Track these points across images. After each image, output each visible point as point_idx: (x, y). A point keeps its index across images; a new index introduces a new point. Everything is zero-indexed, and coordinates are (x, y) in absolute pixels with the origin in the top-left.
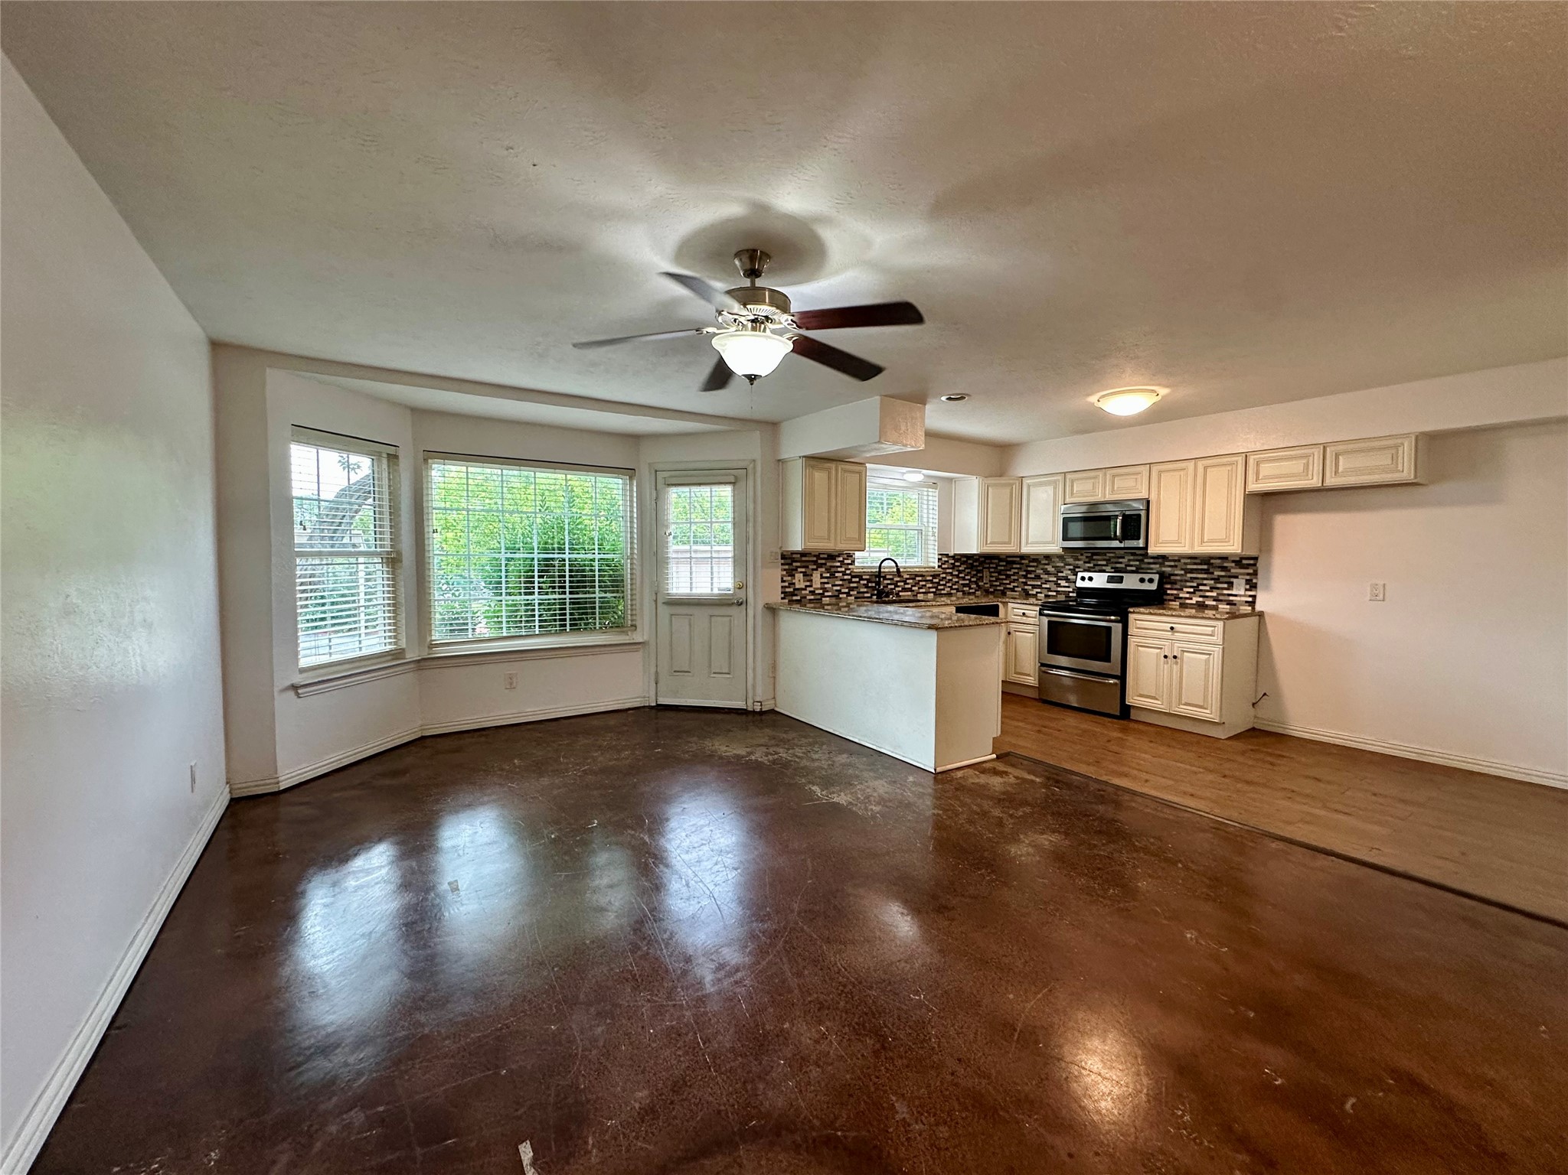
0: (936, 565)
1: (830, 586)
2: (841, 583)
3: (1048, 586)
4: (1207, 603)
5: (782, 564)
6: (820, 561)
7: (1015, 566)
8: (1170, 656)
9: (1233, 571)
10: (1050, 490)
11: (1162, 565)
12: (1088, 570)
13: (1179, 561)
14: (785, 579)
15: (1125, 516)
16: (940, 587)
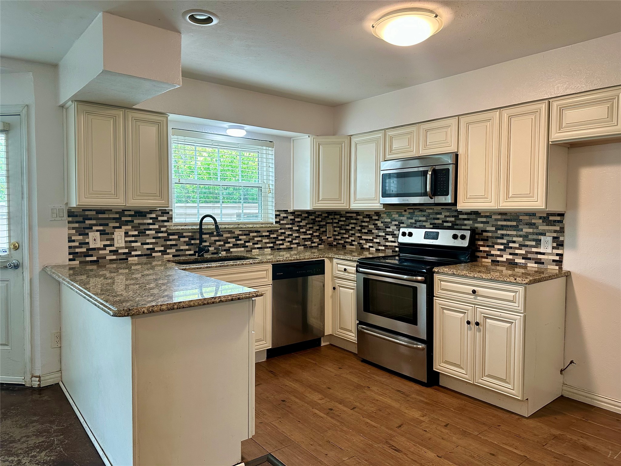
0: (274, 221)
1: (139, 244)
2: (154, 241)
3: (378, 241)
4: (517, 261)
5: (69, 222)
6: (124, 219)
7: (352, 221)
8: (473, 322)
9: (540, 227)
10: (373, 146)
11: (475, 221)
12: (408, 227)
13: (490, 217)
14: (73, 238)
15: (435, 172)
16: (278, 242)
